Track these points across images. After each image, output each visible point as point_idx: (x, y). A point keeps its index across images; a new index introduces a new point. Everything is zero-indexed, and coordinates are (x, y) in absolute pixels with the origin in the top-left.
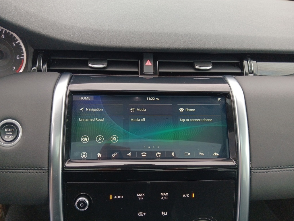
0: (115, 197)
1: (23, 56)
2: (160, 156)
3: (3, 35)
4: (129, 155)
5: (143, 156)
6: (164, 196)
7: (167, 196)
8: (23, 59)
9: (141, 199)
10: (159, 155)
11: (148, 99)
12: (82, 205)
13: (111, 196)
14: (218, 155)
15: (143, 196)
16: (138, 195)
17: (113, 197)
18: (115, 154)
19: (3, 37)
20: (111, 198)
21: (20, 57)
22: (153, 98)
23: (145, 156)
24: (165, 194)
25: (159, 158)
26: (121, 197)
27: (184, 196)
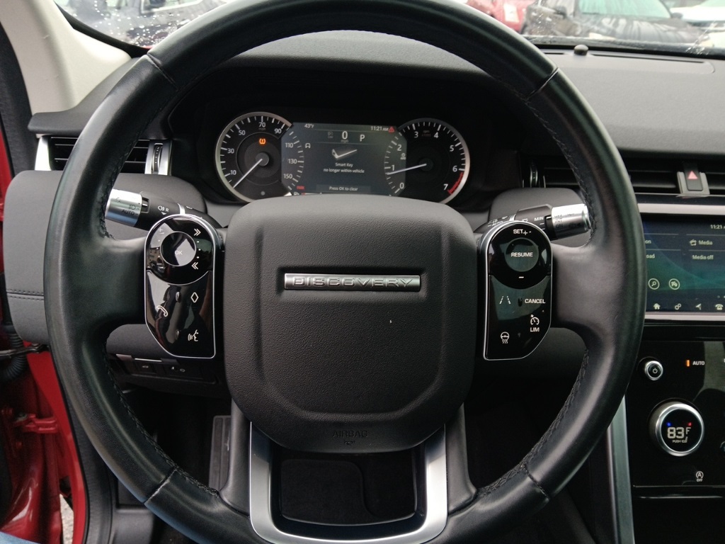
0: (695, 363)
1: (464, 167)
3: (437, 133)
4: (698, 308)
5: (718, 309)
8: (463, 172)
11: (713, 227)
12: (655, 372)
13: (688, 361)
17: (691, 363)
18: (678, 306)
19: (437, 137)
20: (688, 365)
21: (458, 168)
23: (721, 309)
26: (702, 363)
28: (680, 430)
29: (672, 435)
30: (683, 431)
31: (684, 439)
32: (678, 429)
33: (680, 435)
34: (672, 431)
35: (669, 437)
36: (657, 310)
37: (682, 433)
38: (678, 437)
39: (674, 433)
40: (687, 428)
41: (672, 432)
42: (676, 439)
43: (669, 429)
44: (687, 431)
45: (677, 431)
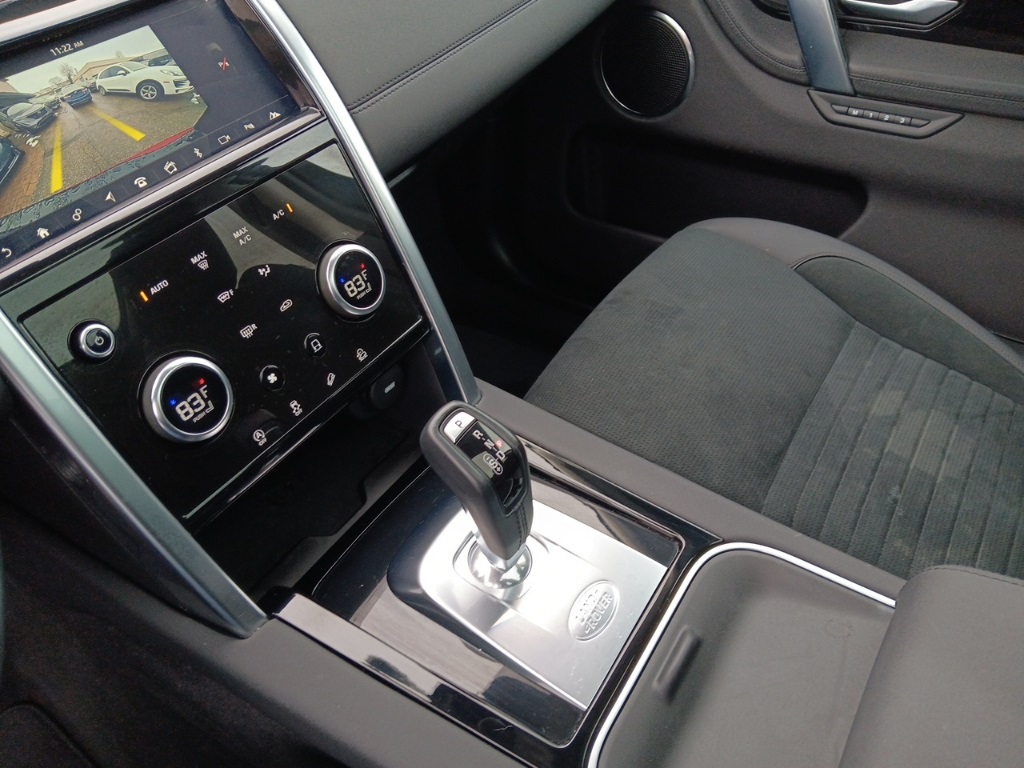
0: (153, 291)
2: (175, 169)
4: (110, 200)
5: (141, 186)
6: (242, 237)
7: (247, 233)
9: (204, 266)
10: (171, 169)
11: (56, 51)
12: (100, 341)
13: (142, 294)
14: (278, 115)
15: (205, 258)
16: (194, 260)
17: (148, 293)
18: (77, 214)
20: (146, 299)
22: (67, 47)
23: (145, 184)
24: (241, 232)
25: (175, 173)
26: (164, 284)
27: (275, 217)
28: (195, 399)
29: (187, 414)
30: (198, 397)
31: (207, 406)
32: (189, 399)
33: (199, 405)
34: (183, 408)
35: (185, 419)
36: (47, 239)
37: (200, 400)
38: (197, 410)
39: (188, 408)
40: (201, 390)
41: (185, 410)
42: (196, 414)
43: (178, 408)
44: (204, 393)
45: (190, 404)
